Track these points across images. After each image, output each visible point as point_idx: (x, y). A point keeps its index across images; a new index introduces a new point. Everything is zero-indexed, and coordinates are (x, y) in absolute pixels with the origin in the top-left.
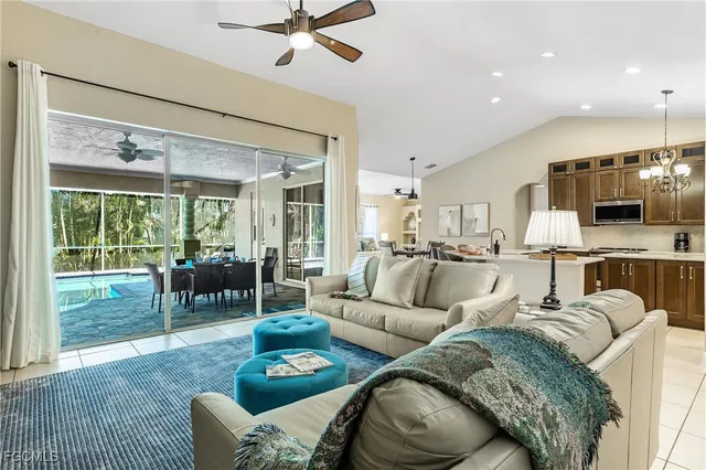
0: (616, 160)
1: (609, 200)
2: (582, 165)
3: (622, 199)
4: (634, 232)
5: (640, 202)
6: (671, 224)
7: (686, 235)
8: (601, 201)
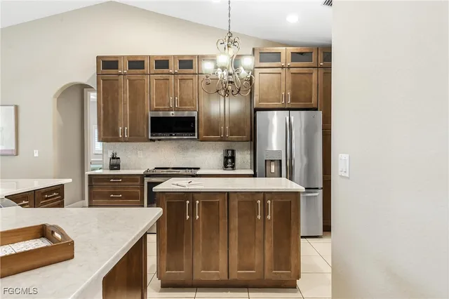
0: (171, 64)
1: (164, 110)
2: (136, 64)
3: (177, 110)
4: (186, 149)
5: (195, 114)
6: (221, 140)
7: (233, 152)
8: (157, 110)
